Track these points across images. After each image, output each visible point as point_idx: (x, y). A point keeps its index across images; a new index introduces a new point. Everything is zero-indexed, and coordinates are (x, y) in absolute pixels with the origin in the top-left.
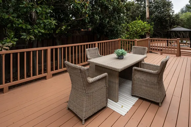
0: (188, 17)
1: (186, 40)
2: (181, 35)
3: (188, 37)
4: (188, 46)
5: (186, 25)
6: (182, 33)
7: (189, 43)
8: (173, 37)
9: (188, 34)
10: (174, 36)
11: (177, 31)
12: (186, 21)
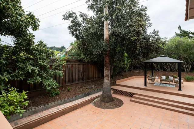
0: (176, 43)
1: (173, 76)
2: (168, 67)
3: (176, 70)
4: (176, 85)
5: (174, 54)
6: (169, 65)
7: (177, 81)
8: (158, 70)
9: (176, 67)
10: (160, 69)
11: (163, 63)
12: (173, 49)
